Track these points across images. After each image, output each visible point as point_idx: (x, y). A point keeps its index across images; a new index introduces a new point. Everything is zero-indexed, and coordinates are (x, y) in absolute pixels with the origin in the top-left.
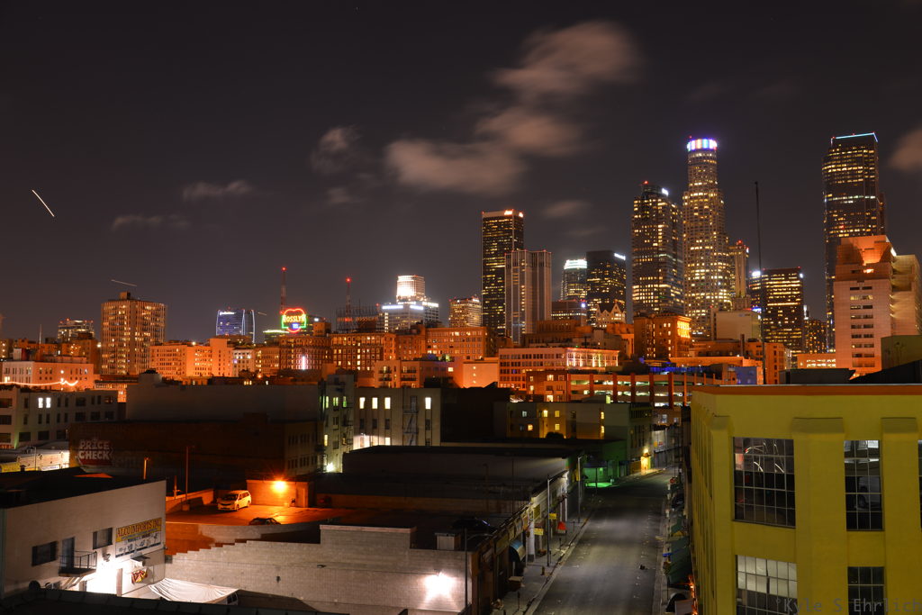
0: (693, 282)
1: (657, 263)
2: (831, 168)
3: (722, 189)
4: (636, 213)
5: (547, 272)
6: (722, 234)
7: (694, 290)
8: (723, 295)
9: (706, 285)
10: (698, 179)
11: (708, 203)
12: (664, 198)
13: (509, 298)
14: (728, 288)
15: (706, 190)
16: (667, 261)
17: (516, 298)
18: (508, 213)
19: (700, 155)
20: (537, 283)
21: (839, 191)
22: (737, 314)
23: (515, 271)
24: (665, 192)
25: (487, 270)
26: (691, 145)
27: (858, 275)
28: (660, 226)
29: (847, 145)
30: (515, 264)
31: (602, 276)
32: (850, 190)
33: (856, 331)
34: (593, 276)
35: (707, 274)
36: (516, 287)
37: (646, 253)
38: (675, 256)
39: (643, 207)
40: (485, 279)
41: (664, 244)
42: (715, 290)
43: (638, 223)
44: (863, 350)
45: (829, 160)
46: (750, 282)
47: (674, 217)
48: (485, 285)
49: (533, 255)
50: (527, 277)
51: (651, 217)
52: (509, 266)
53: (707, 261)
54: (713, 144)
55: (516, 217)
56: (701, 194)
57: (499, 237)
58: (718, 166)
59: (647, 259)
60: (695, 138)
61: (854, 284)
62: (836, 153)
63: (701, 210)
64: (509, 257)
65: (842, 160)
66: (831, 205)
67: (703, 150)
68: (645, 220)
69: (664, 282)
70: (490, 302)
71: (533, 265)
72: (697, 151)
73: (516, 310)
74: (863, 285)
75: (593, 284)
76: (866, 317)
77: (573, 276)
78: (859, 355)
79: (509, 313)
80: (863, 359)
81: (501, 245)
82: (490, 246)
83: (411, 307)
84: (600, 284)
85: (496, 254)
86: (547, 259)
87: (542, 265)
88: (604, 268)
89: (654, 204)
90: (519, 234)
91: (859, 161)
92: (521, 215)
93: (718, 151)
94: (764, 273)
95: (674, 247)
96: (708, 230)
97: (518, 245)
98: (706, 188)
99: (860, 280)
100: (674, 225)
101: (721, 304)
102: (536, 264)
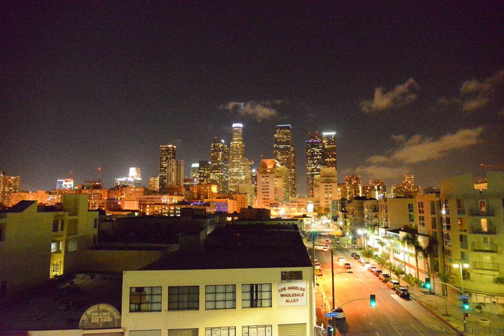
0: (233, 172)
1: (219, 166)
2: (276, 136)
3: (244, 141)
4: (212, 148)
5: (182, 168)
6: (244, 156)
7: (233, 175)
8: (243, 178)
9: (238, 174)
10: (236, 137)
11: (239, 146)
12: (222, 143)
13: (168, 177)
14: (245, 175)
15: (238, 141)
16: (223, 165)
17: (170, 177)
18: (170, 146)
19: (236, 129)
20: (178, 171)
21: (279, 143)
22: (246, 184)
23: (170, 167)
24: (223, 141)
25: (161, 166)
26: (234, 125)
27: (265, 172)
28: (220, 153)
29: (282, 128)
30: (171, 165)
31: (204, 170)
32: (282, 143)
33: (264, 191)
34: (201, 170)
35: (238, 170)
36: (170, 173)
37: (216, 162)
38: (226, 164)
39: (214, 146)
40: (161, 170)
41: (222, 159)
42: (241, 175)
43: (213, 152)
44: (266, 197)
45: (276, 133)
46: (252, 173)
47: (226, 150)
48: (161, 172)
49: (177, 162)
50: (175, 170)
51: (217, 150)
52: (168, 165)
53: (238, 166)
54: (241, 125)
55: (173, 148)
56: (237, 143)
57: (166, 155)
58: (243, 133)
59: (215, 164)
60: (235, 123)
61: (263, 175)
62: (278, 131)
63: (236, 148)
64: (168, 162)
65: (280, 133)
66: (276, 148)
67: (237, 127)
68: (215, 151)
69: (221, 172)
70: (162, 179)
71: (177, 165)
72: (236, 127)
73: (170, 181)
74: (265, 175)
75: (201, 173)
76: (267, 186)
77: (194, 169)
78: (264, 199)
79: (168, 182)
80: (265, 200)
81: (167, 158)
82: (163, 157)
83: (128, 180)
84: (203, 172)
85: (165, 161)
86: (182, 163)
87: (180, 165)
88: (205, 167)
89: (218, 145)
90: (174, 154)
91: (285, 134)
92: (175, 147)
93: (243, 129)
94: (256, 170)
95: (225, 160)
96: (238, 154)
97: (173, 158)
98: (239, 140)
99: (265, 174)
100: (225, 153)
101: (242, 181)
102: (178, 165)
